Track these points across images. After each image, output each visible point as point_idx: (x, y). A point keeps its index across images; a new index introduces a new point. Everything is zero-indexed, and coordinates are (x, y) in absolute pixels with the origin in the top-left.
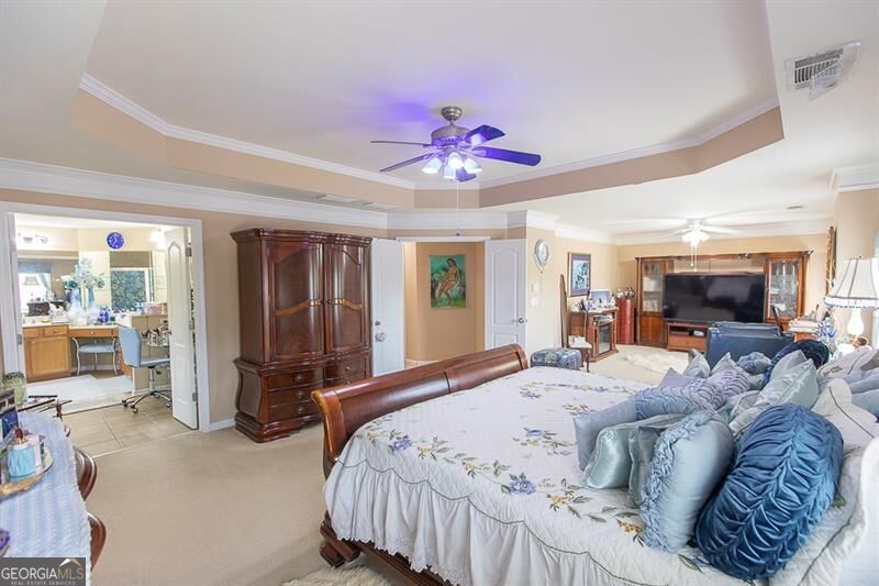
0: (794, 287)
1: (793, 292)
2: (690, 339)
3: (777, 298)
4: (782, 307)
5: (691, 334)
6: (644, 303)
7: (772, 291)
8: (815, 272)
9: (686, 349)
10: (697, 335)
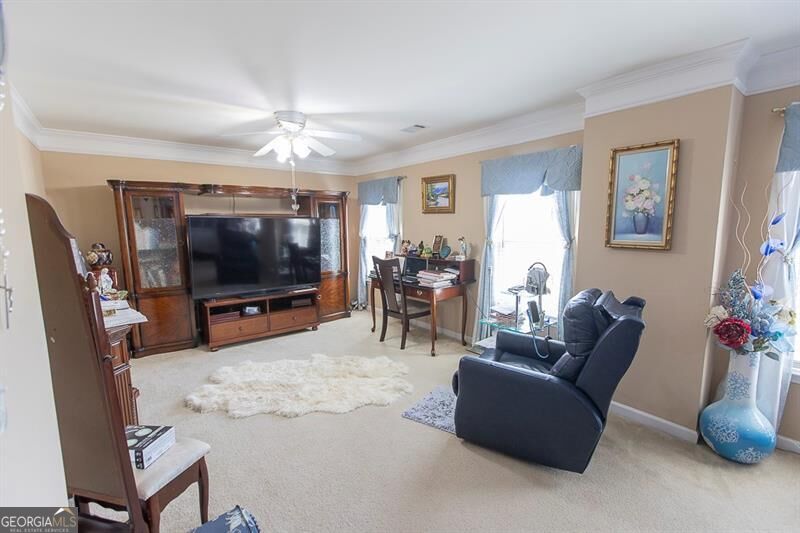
5: (242, 314)
9: (241, 339)
10: (252, 313)
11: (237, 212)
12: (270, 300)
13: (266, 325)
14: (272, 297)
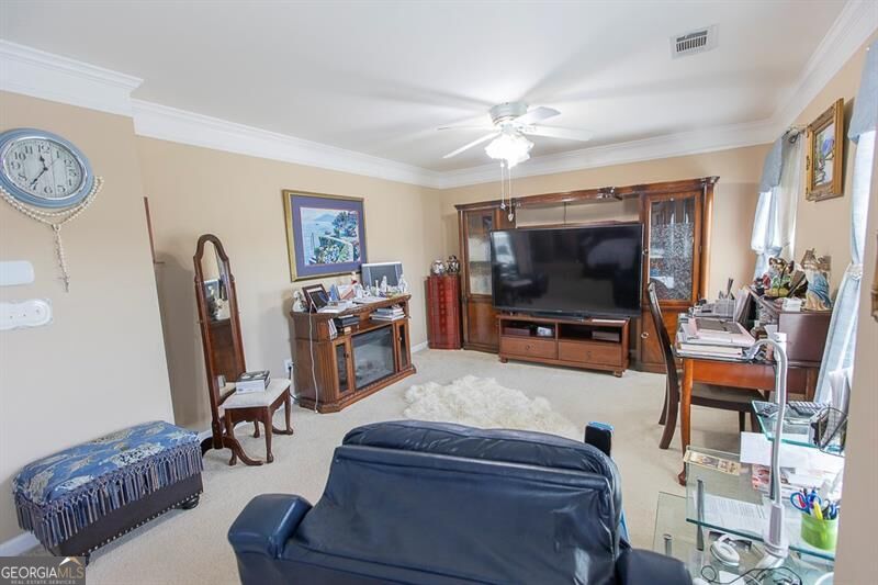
0: (687, 244)
1: (686, 254)
2: (531, 342)
3: (661, 265)
4: (669, 282)
5: (534, 333)
6: (473, 280)
7: (654, 254)
8: (720, 215)
9: (526, 358)
10: (542, 334)
11: (567, 222)
12: (559, 324)
13: (554, 351)
14: (561, 321)
